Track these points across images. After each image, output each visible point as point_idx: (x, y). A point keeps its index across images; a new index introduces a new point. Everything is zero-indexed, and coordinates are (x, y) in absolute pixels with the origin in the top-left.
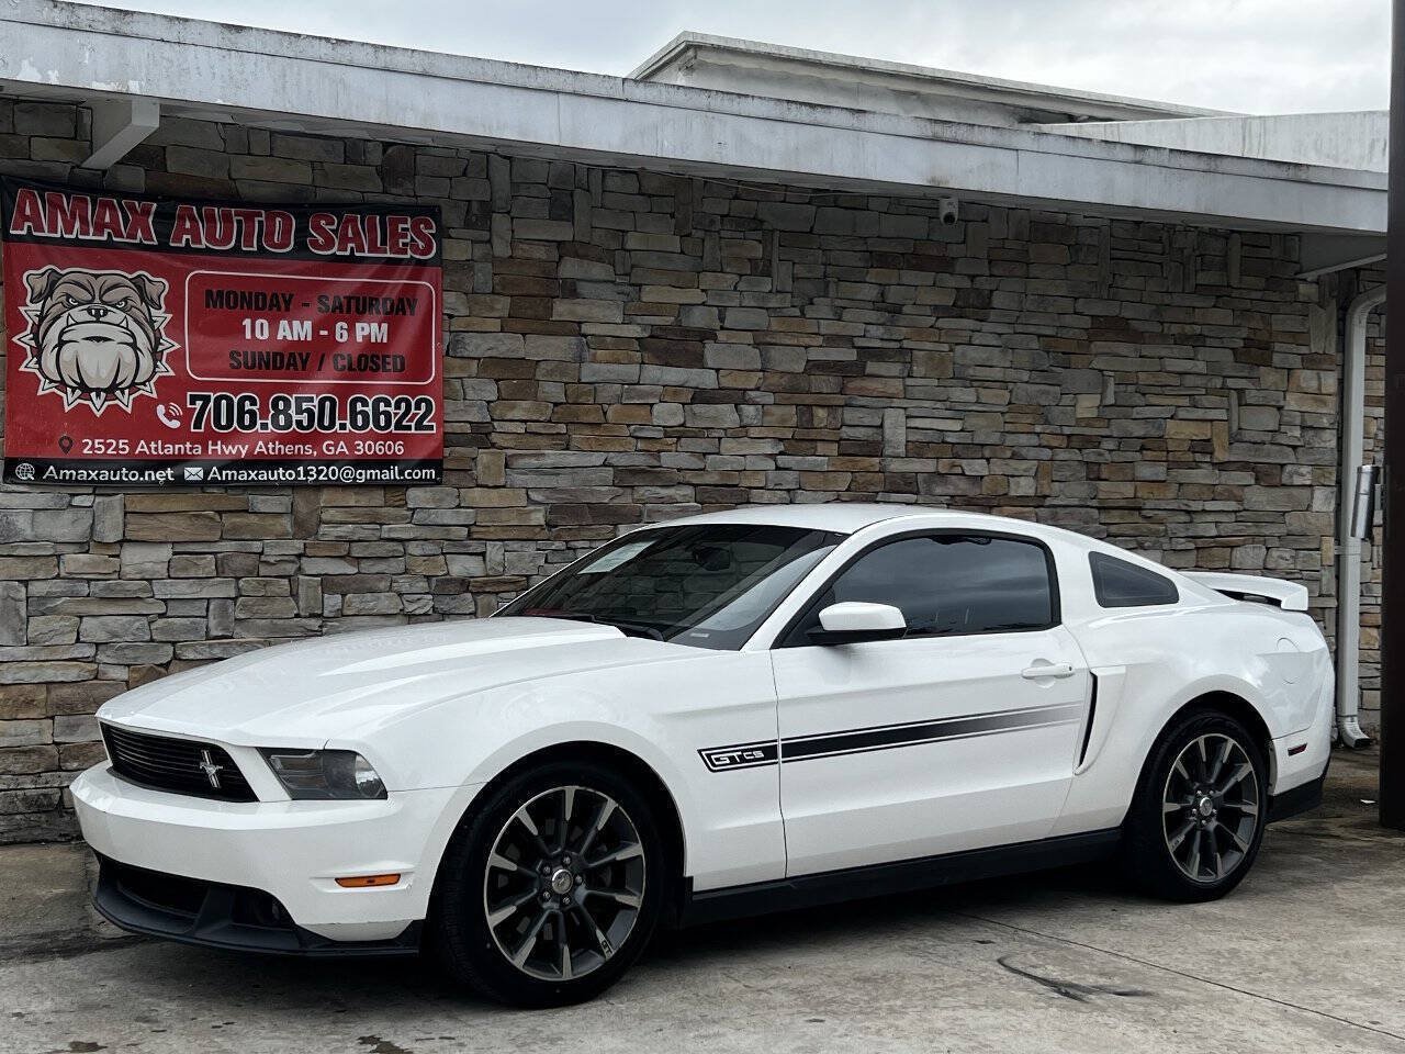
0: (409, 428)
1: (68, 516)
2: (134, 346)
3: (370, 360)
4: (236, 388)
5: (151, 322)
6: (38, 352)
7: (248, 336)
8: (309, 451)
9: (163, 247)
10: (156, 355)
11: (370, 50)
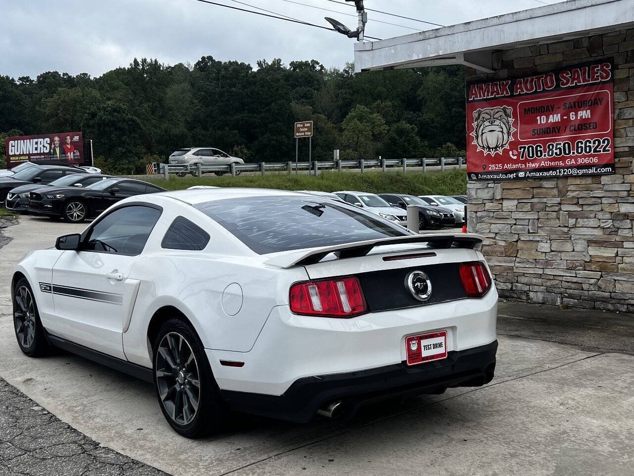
0: (600, 151)
1: (486, 190)
2: (502, 132)
3: (583, 126)
4: (534, 143)
5: (508, 123)
6: (477, 137)
7: (539, 123)
8: (561, 164)
9: (512, 96)
10: (509, 134)
11: (511, 15)
